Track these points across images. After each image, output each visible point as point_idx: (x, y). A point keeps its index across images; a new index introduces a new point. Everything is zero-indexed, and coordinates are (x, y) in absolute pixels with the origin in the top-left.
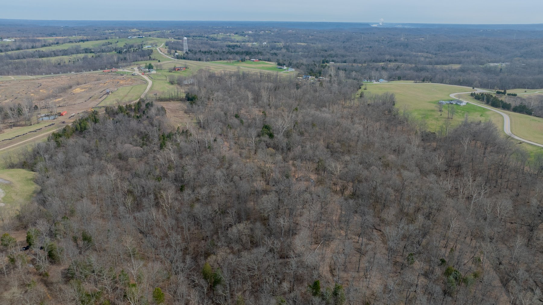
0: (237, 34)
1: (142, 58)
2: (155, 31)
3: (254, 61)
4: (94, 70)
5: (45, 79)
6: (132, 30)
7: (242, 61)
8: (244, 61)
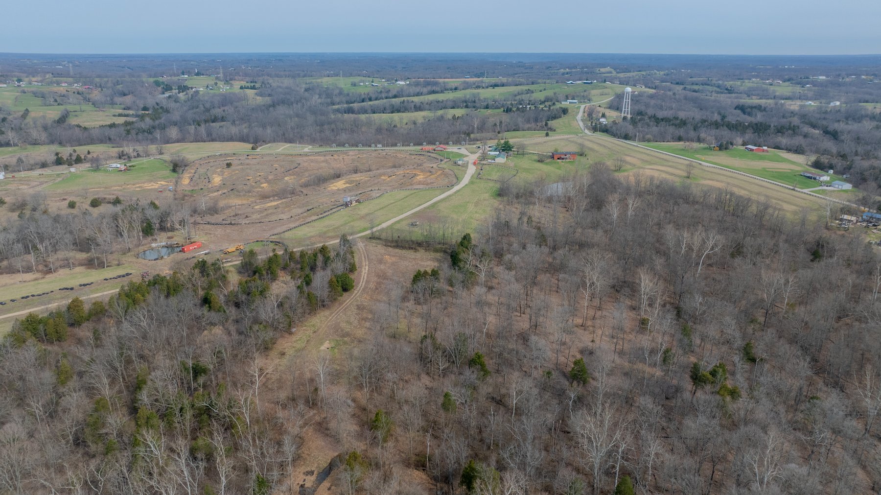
0: (789, 80)
1: (533, 125)
2: (640, 71)
3: (752, 150)
4: (414, 145)
5: (319, 156)
6: (601, 70)
7: (720, 149)
8: (726, 149)
